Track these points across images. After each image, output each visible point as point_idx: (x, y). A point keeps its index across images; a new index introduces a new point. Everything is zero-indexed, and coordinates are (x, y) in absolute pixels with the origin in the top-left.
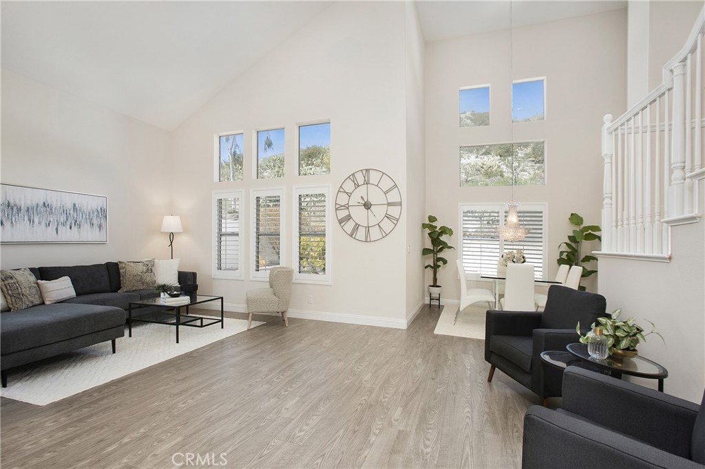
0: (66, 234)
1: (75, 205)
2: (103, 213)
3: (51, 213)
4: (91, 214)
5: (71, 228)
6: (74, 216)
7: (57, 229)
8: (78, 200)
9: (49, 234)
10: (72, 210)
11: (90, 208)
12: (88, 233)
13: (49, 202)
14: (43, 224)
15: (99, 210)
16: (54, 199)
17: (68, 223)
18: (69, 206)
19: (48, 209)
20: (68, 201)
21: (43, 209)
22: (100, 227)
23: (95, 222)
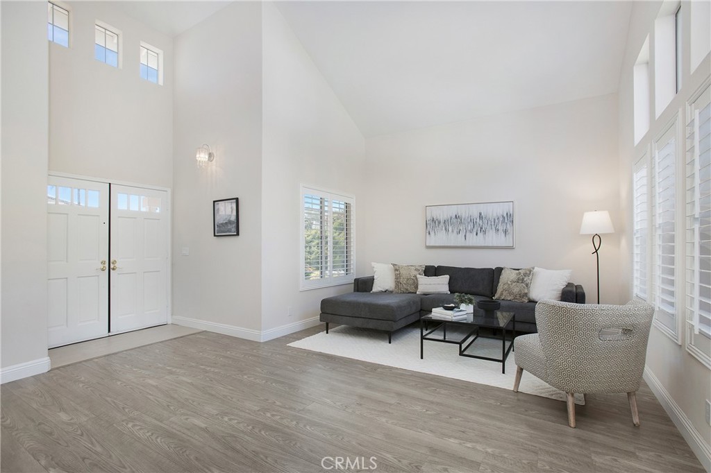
0: (473, 240)
1: (480, 214)
2: (509, 218)
3: (461, 223)
4: (497, 221)
5: (477, 234)
6: (479, 224)
7: (465, 236)
8: (484, 209)
9: (459, 240)
10: (478, 219)
11: (495, 215)
12: (493, 238)
13: (460, 215)
14: (455, 232)
15: (505, 215)
16: (464, 212)
17: (475, 230)
18: (476, 215)
19: (459, 220)
20: (474, 211)
21: (455, 220)
22: (505, 232)
23: (500, 227)
